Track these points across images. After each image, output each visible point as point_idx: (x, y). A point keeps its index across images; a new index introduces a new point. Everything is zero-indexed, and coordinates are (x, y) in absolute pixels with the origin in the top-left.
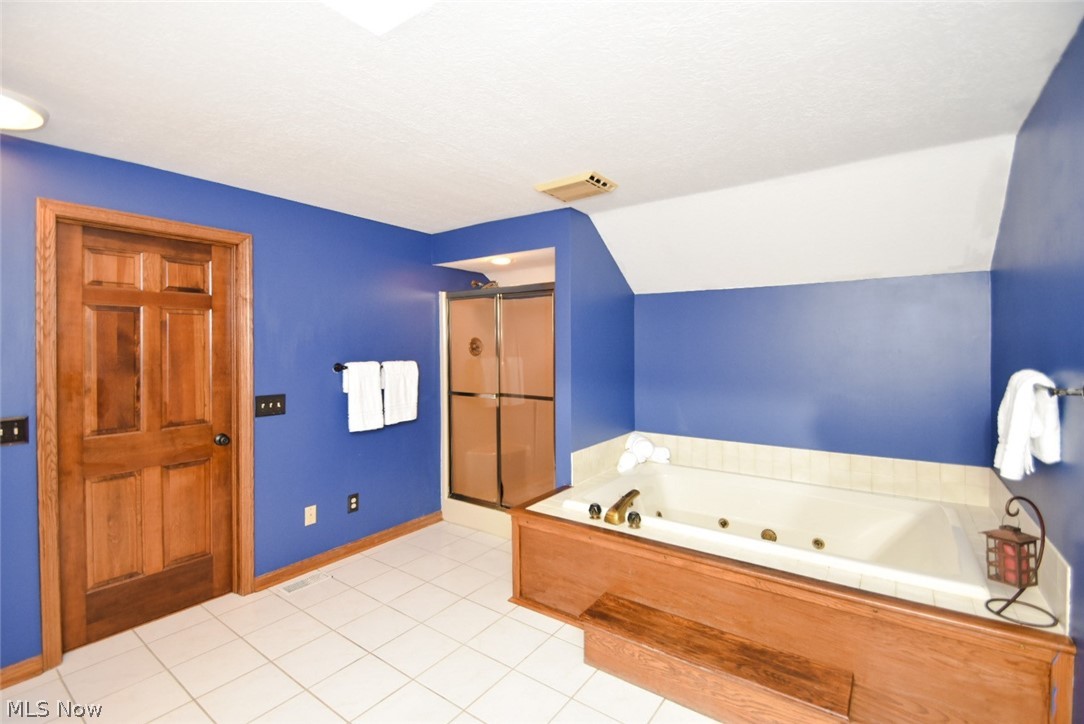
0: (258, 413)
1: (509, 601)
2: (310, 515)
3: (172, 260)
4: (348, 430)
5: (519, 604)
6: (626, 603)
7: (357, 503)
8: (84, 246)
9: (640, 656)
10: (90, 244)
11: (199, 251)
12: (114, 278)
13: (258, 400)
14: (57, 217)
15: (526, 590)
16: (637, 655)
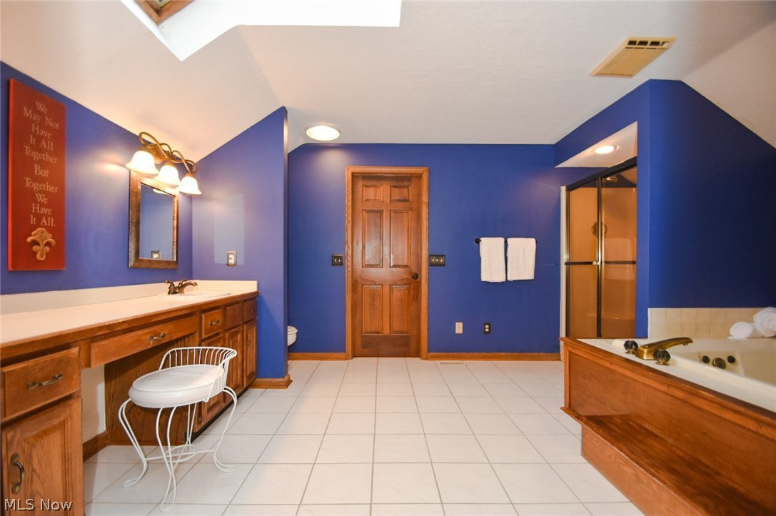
0: (431, 265)
1: (561, 408)
2: (459, 328)
3: (395, 187)
4: (480, 279)
5: (566, 412)
6: (635, 425)
7: (489, 328)
8: (363, 185)
9: (615, 458)
10: (365, 184)
11: (406, 180)
12: (373, 198)
13: (430, 256)
14: (353, 173)
15: (573, 404)
16: (613, 457)
